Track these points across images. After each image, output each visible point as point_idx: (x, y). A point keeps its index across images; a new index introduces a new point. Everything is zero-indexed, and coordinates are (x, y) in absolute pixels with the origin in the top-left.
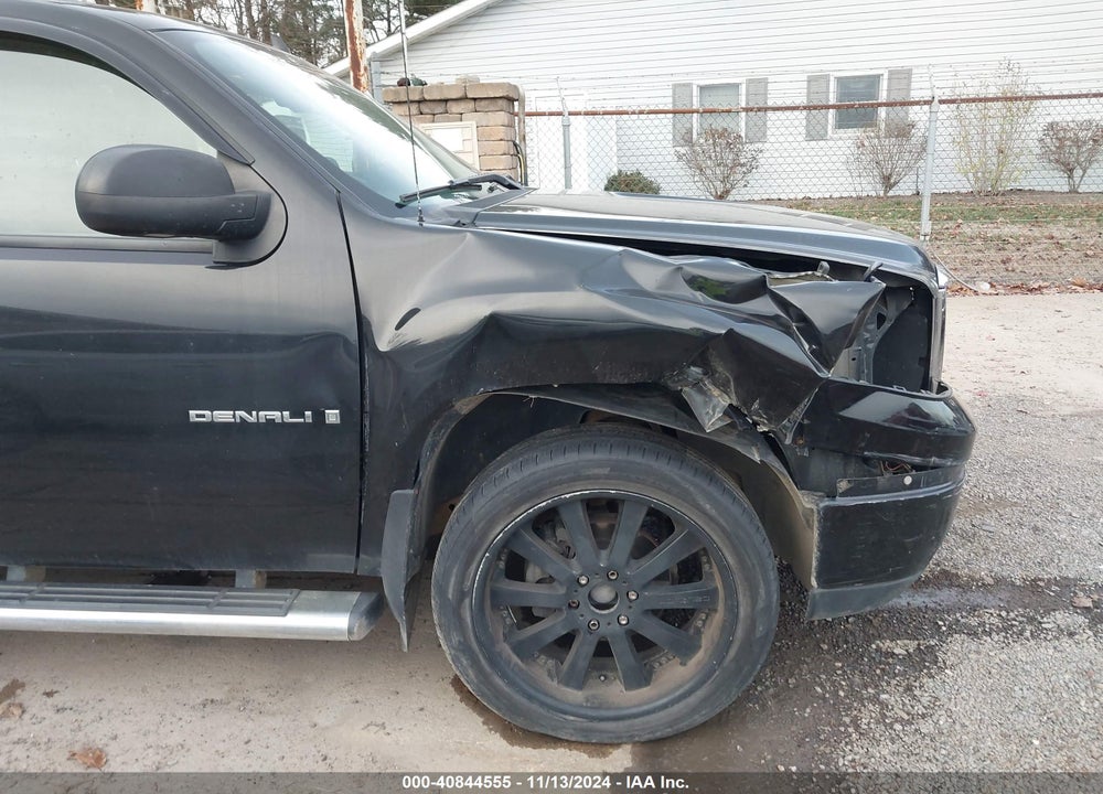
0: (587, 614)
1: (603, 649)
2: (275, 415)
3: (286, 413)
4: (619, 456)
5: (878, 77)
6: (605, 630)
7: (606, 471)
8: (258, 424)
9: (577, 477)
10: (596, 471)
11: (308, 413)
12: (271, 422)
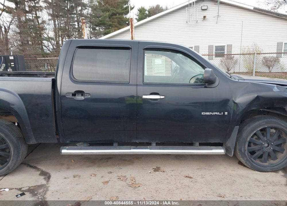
0: (265, 150)
1: (269, 155)
2: (217, 113)
3: (219, 113)
4: (266, 120)
5: (224, 46)
6: (269, 151)
7: (265, 123)
8: (213, 115)
9: (260, 126)
10: (263, 124)
11: (222, 113)
12: (216, 114)
